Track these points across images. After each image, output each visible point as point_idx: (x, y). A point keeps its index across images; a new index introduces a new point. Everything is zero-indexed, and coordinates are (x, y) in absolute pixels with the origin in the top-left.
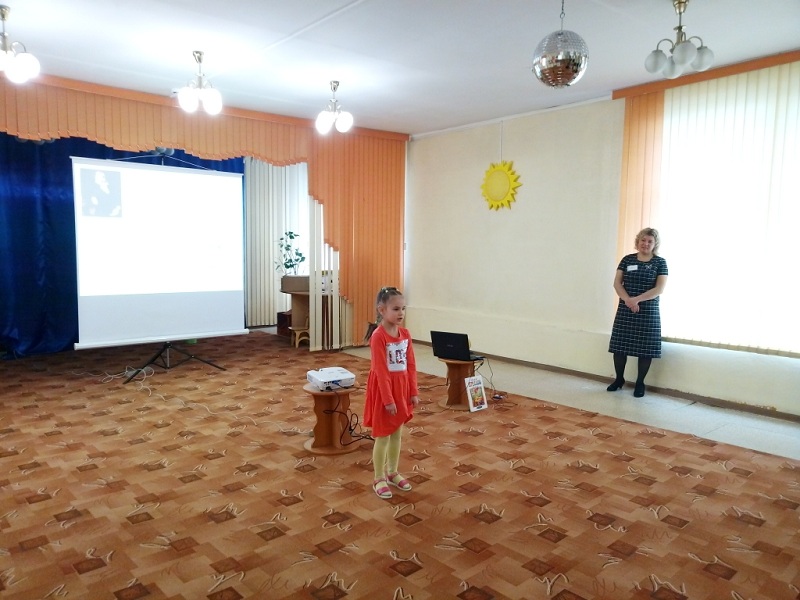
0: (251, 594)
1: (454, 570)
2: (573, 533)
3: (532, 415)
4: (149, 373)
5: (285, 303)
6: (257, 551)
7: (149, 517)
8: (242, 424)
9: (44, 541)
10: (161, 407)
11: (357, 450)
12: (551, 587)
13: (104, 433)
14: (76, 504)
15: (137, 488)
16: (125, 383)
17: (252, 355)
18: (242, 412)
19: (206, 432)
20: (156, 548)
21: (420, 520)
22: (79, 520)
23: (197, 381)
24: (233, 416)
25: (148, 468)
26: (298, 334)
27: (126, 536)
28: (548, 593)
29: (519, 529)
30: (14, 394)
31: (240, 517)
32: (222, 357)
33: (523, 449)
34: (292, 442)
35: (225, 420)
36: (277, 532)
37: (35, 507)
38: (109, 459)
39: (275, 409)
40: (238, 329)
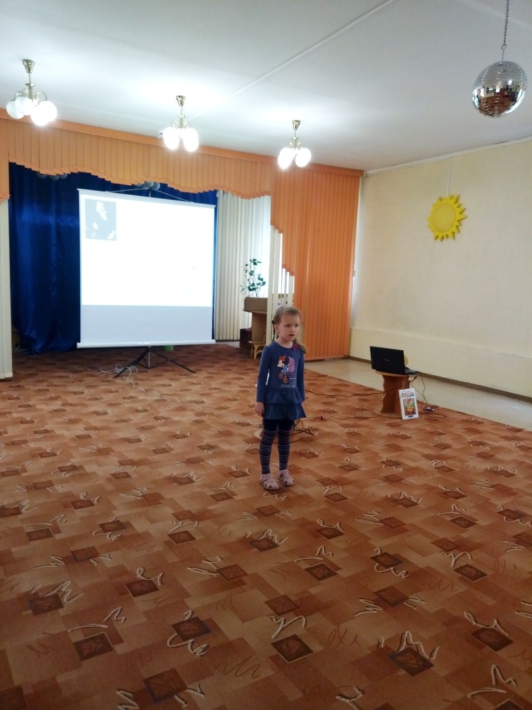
0: (202, 537)
1: (370, 539)
2: (483, 522)
3: (460, 426)
4: (133, 372)
5: (246, 320)
6: (210, 508)
7: (128, 476)
8: (205, 414)
9: (50, 484)
10: (141, 397)
11: (298, 441)
12: (456, 561)
13: (97, 413)
14: (75, 461)
15: (120, 454)
16: (115, 377)
17: (217, 363)
18: (206, 405)
19: (176, 418)
20: (132, 498)
21: (345, 499)
22: (76, 473)
23: (171, 379)
24: (199, 408)
25: (129, 441)
26: (256, 347)
27: (110, 487)
28: (452, 565)
29: (433, 514)
30: (32, 380)
31: (198, 482)
32: (192, 363)
33: (446, 452)
34: (245, 431)
35: (192, 410)
36: (227, 496)
37: (44, 460)
38: (101, 432)
39: (233, 405)
40: (208, 340)
